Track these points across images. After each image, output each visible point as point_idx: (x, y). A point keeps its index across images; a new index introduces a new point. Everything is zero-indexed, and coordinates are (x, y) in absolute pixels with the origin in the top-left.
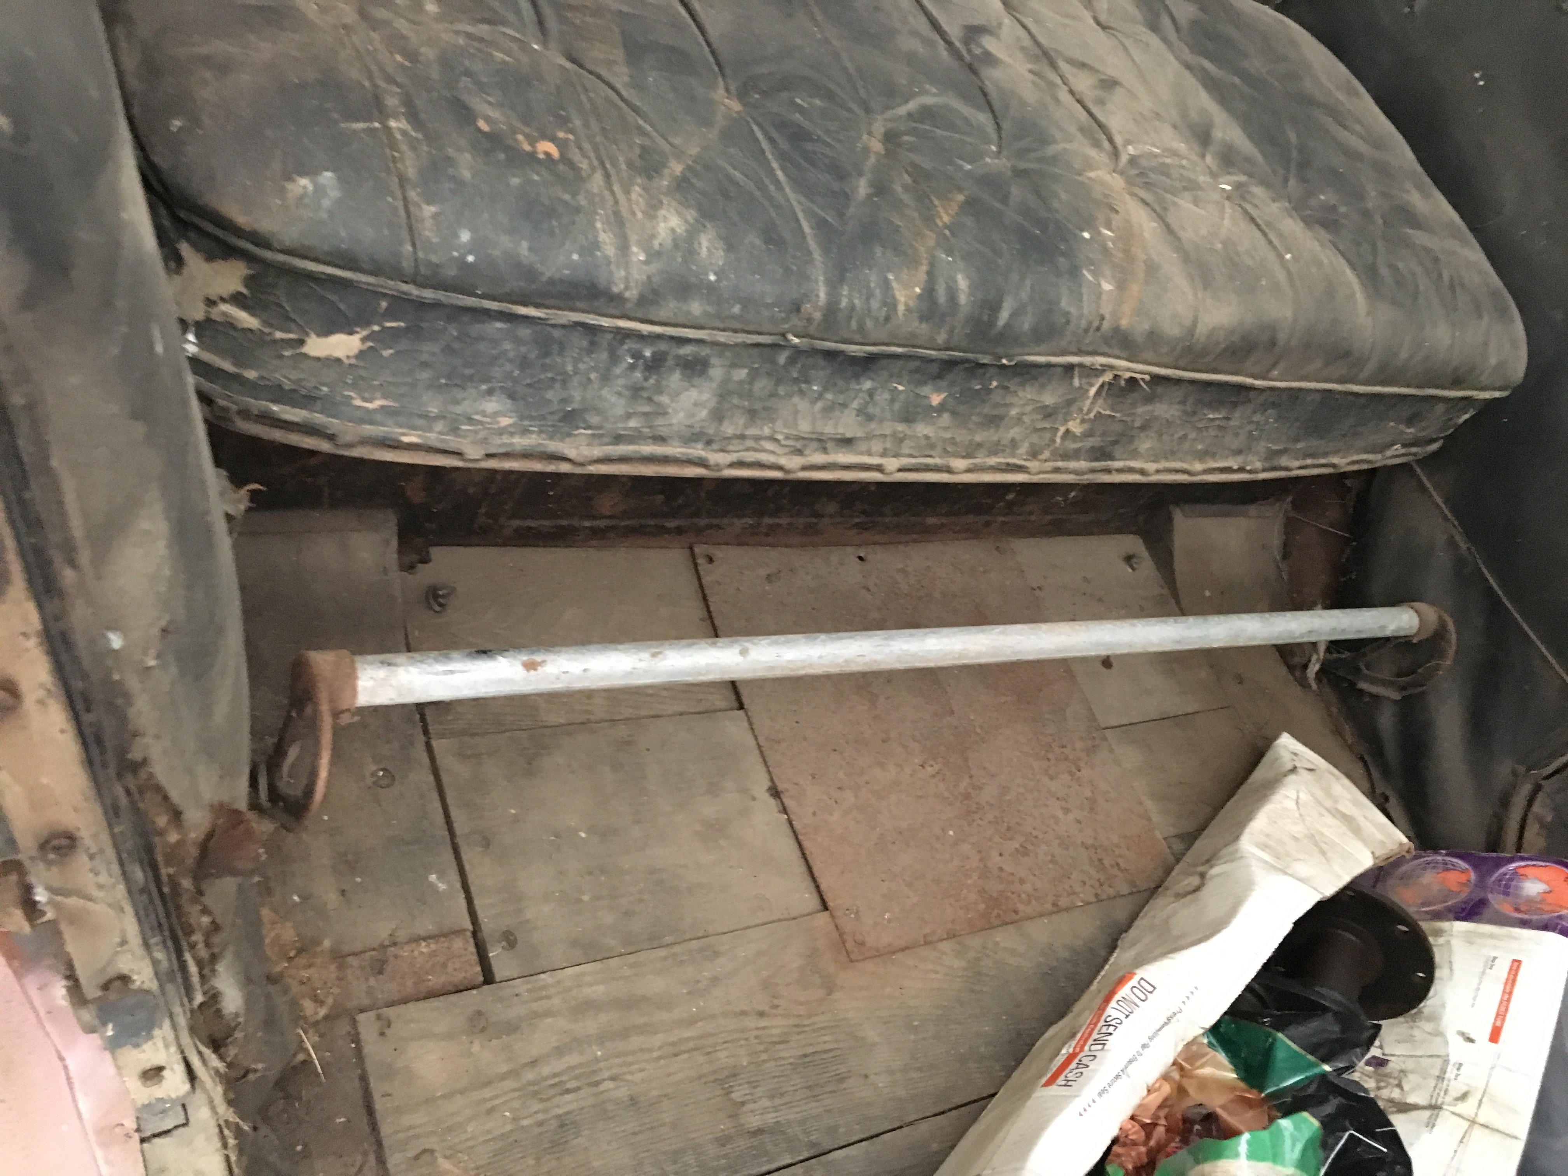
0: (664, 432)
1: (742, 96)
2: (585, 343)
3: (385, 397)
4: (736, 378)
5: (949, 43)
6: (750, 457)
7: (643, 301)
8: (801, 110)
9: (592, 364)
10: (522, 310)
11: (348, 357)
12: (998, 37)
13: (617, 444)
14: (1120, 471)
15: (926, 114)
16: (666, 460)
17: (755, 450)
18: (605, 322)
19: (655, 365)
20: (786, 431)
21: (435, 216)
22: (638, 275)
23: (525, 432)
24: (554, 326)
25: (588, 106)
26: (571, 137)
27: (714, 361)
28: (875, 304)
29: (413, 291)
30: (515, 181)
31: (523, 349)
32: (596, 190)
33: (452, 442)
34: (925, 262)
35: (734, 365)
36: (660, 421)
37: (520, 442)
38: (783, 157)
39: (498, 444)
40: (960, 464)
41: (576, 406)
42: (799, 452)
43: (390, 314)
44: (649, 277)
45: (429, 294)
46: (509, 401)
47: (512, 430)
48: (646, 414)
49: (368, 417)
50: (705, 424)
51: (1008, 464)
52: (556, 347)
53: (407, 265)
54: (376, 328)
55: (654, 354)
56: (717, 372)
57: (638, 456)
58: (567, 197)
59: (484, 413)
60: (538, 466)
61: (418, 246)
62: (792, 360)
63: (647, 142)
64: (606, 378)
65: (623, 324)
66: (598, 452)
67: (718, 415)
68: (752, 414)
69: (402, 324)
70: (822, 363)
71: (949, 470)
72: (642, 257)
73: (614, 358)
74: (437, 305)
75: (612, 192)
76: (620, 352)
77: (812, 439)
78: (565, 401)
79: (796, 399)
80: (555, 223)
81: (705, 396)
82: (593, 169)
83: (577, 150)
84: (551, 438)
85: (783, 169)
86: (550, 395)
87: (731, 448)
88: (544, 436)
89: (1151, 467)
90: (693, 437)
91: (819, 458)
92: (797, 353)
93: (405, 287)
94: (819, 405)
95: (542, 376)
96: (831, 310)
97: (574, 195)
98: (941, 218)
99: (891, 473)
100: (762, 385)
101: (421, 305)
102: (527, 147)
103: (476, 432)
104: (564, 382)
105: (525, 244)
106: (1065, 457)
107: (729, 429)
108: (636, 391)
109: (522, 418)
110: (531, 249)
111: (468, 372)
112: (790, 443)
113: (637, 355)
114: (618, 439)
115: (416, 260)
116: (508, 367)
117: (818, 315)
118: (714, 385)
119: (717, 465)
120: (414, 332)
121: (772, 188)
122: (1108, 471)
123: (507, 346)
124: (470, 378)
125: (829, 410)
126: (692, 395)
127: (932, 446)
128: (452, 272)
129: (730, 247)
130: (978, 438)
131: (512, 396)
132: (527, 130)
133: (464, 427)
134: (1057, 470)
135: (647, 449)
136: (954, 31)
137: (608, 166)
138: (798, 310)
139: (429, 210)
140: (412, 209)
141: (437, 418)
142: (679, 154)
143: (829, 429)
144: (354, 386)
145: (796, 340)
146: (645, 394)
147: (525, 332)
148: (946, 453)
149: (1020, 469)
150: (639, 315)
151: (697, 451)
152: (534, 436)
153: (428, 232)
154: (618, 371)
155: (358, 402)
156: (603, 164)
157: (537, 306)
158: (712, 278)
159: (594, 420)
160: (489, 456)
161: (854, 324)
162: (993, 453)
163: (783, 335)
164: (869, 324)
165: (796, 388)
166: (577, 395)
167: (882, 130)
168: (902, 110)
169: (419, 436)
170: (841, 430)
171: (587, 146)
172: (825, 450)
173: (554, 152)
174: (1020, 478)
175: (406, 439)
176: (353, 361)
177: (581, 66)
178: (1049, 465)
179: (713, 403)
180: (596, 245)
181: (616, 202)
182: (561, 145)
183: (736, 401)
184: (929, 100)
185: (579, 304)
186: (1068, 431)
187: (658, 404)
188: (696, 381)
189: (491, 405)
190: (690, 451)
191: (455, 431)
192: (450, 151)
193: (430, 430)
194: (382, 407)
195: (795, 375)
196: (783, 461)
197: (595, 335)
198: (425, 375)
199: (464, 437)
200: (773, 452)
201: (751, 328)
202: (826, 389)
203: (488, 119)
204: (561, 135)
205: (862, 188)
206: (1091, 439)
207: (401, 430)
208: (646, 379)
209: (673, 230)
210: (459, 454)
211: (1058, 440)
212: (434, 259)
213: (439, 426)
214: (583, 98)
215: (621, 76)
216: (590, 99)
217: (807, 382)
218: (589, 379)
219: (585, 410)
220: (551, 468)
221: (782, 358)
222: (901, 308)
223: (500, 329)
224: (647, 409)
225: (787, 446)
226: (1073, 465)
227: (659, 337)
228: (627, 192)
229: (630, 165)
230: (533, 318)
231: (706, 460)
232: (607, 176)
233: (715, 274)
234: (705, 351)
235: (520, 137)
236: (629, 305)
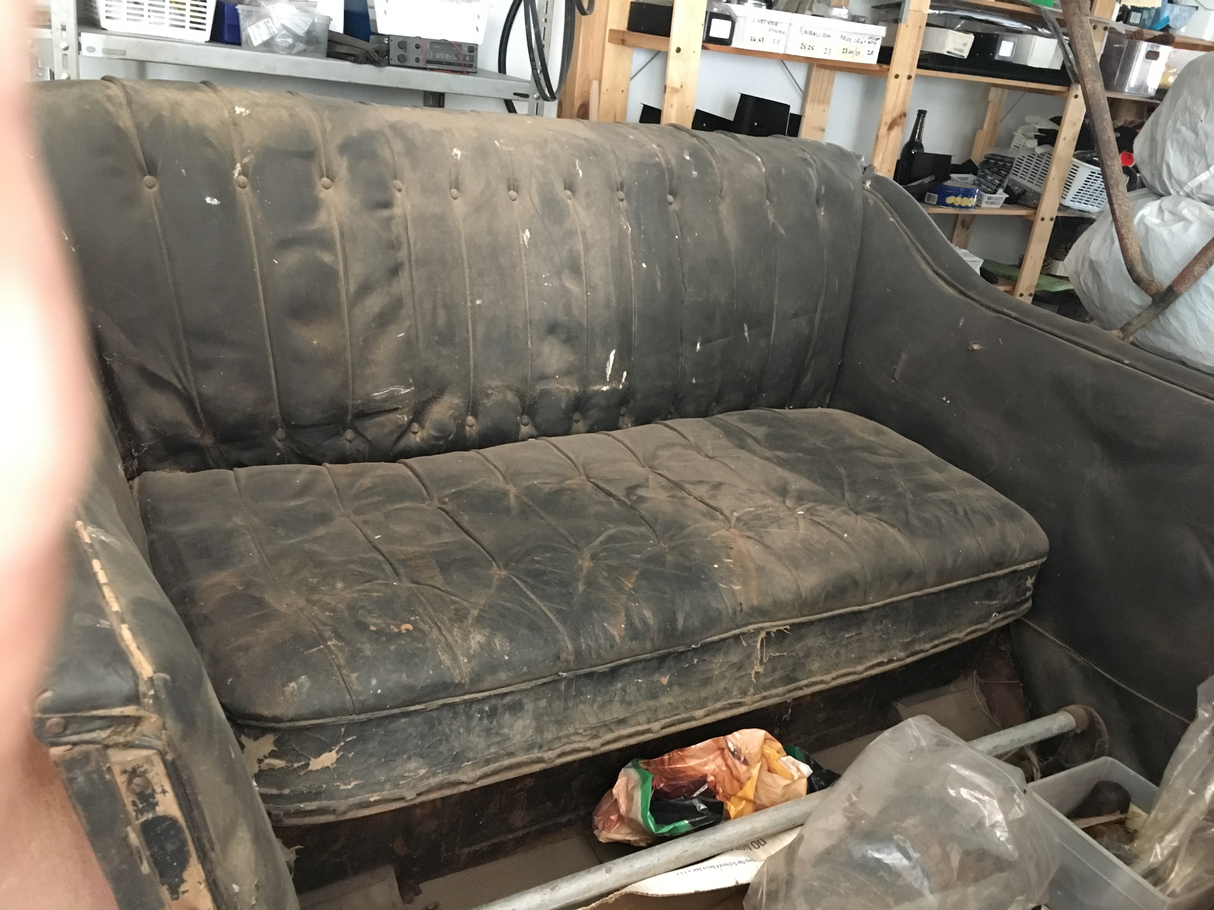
0: (512, 749)
1: (506, 566)
2: (451, 715)
3: (355, 779)
4: (541, 706)
5: (618, 500)
6: (568, 748)
7: (473, 682)
8: (538, 562)
9: (458, 724)
10: (412, 708)
11: (332, 764)
12: (648, 487)
13: (488, 765)
14: (807, 686)
15: (611, 539)
16: (519, 765)
17: (569, 743)
18: (457, 699)
19: (493, 713)
20: (582, 726)
21: (357, 678)
22: (466, 670)
23: (434, 774)
24: (431, 710)
25: (424, 600)
26: (418, 618)
27: (525, 700)
28: (602, 641)
29: (355, 717)
30: (392, 648)
31: (420, 729)
32: (435, 637)
33: (397, 793)
34: (623, 611)
35: (537, 699)
36: (508, 744)
37: (433, 781)
38: (532, 588)
39: (422, 786)
40: (699, 713)
41: (458, 751)
42: (596, 736)
43: (347, 734)
44: (472, 669)
45: (363, 717)
46: (421, 760)
47: (428, 775)
48: (498, 743)
49: (350, 794)
50: (534, 737)
51: (730, 704)
52: (436, 723)
53: (349, 705)
54: (342, 744)
55: (490, 708)
56: (529, 706)
57: (503, 767)
58: (420, 645)
59: (409, 771)
60: (448, 792)
61: (352, 694)
62: (568, 686)
63: (458, 606)
64: (469, 730)
65: (466, 697)
66: (479, 773)
67: (539, 730)
68: (559, 723)
69: (355, 737)
70: (587, 682)
71: (693, 719)
72: (466, 660)
73: (470, 717)
74: (369, 720)
75: (443, 635)
76: (471, 713)
77: (600, 727)
78: (451, 750)
79: (581, 707)
80: (417, 660)
81: (528, 722)
82: (431, 628)
83: (422, 623)
84: (450, 773)
85: (533, 593)
86: (441, 749)
87: (554, 746)
88: (446, 773)
89: (828, 677)
90: (530, 748)
91: (610, 736)
92: (570, 681)
93: (351, 717)
94: (596, 706)
95: (434, 740)
96: (578, 653)
97: (424, 644)
98: (627, 586)
99: (658, 731)
100: (558, 705)
101: (362, 723)
102: (396, 630)
103: (409, 783)
104: (447, 740)
105: (404, 675)
106: (766, 688)
107: (549, 736)
108: (488, 732)
109: (430, 767)
110: (407, 676)
111: (394, 751)
112: (589, 732)
113: (481, 711)
114: (488, 762)
115: (353, 702)
116: (415, 741)
117: (571, 658)
118: (530, 714)
119: (550, 759)
120: (362, 739)
121: (529, 604)
122: (801, 688)
123: (410, 730)
124: (397, 754)
125: (602, 707)
126: (519, 724)
127: (677, 708)
128: (372, 701)
129: (511, 640)
130: (703, 694)
131: (422, 757)
132: (395, 622)
133: (401, 782)
134: (765, 698)
135: (506, 762)
136: (620, 494)
137: (439, 624)
138: (559, 658)
139: (354, 676)
140: (345, 678)
141: (385, 782)
142: (475, 605)
143: (607, 717)
144: (339, 779)
145: (565, 674)
146: (494, 732)
147: (418, 719)
148: (687, 709)
149: (740, 704)
150: (474, 690)
151: (536, 754)
152: (440, 775)
153: (356, 687)
154: (474, 723)
155: (343, 787)
156: (436, 624)
157: (419, 703)
158: (506, 658)
159: (471, 755)
160: (419, 795)
161: (594, 656)
162: (718, 700)
163: (557, 674)
164: (602, 652)
165: (578, 701)
166: (456, 744)
167: (589, 555)
168: (597, 542)
169: (378, 795)
170: (615, 716)
171: (427, 619)
172: (611, 731)
173: (410, 627)
174: (742, 710)
175: (372, 799)
176: (335, 766)
177: (419, 584)
178: (758, 697)
179: (534, 724)
180: (441, 662)
181: (446, 639)
182: (413, 623)
183: (546, 719)
184: (611, 532)
185: (440, 695)
186: (757, 673)
187: (503, 735)
188: (519, 715)
189: (412, 765)
190: (531, 756)
191: (397, 786)
192: (359, 645)
193: (383, 790)
194: (355, 785)
195: (574, 694)
196: (588, 745)
197: (454, 708)
198: (373, 760)
199: (403, 788)
200: (581, 741)
201: (538, 676)
202: (595, 695)
203: (374, 625)
204: (412, 618)
205: (581, 587)
206: (776, 673)
207: (367, 795)
208: (491, 723)
209: (479, 642)
210: (402, 799)
211: (754, 680)
212: (361, 698)
213: (388, 786)
214: (422, 598)
215: (439, 581)
216: (425, 597)
217: (582, 694)
218: (460, 733)
219: (464, 751)
220: (455, 791)
221: (562, 686)
222: (617, 638)
223: (405, 722)
224: (498, 739)
225: (586, 735)
226: (773, 692)
227: (489, 697)
228: (451, 632)
229: (450, 619)
230: (418, 710)
231: (544, 758)
232: (439, 629)
233: (507, 655)
234: (518, 697)
235: (392, 627)
236: (466, 687)
